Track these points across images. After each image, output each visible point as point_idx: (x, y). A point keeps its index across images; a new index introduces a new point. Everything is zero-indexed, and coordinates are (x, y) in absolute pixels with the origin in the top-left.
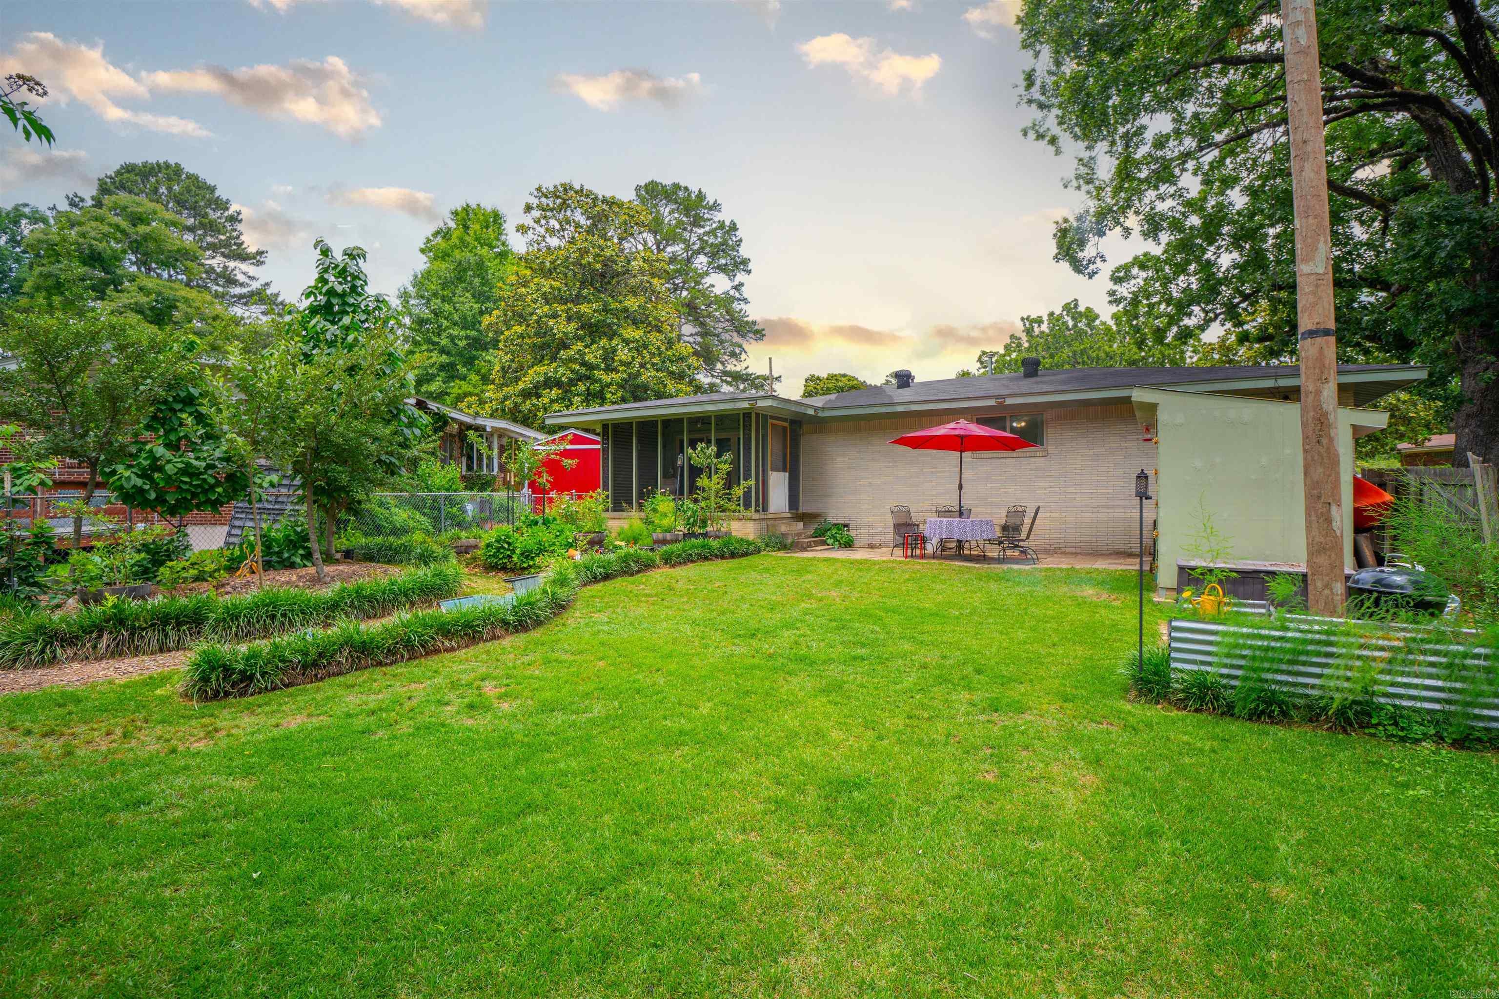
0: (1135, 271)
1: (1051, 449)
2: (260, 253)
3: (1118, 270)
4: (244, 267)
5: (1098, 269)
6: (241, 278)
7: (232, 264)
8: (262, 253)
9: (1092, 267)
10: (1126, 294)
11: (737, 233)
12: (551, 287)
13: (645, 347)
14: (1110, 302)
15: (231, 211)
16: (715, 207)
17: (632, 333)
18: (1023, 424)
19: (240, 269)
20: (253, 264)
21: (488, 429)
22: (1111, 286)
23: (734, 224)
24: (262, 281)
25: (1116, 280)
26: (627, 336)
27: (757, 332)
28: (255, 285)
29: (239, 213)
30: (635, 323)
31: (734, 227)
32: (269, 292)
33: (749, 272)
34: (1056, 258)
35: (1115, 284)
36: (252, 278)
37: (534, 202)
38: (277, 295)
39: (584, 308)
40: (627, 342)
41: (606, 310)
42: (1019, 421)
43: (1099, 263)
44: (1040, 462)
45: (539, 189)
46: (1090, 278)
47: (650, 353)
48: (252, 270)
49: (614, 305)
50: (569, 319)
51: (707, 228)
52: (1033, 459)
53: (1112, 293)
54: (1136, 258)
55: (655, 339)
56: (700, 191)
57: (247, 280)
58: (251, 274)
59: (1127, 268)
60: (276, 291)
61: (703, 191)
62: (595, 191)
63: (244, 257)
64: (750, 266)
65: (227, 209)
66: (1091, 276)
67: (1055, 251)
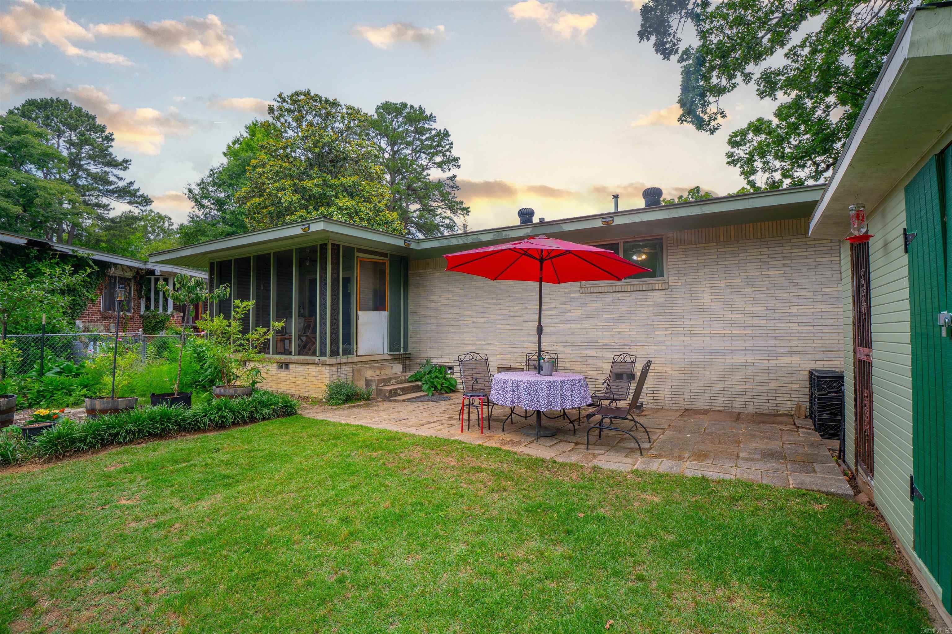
0: (750, 136)
1: (673, 280)
2: (126, 161)
3: (735, 135)
4: (115, 171)
5: (719, 125)
6: (112, 178)
7: (107, 169)
8: (127, 161)
9: (713, 123)
10: (742, 154)
11: (449, 138)
12: (281, 167)
13: (357, 213)
14: (729, 163)
15: (106, 133)
16: (431, 118)
17: (345, 202)
18: (644, 257)
19: (113, 173)
20: (121, 169)
21: (157, 273)
22: (728, 149)
23: (447, 131)
24: (128, 181)
25: (733, 143)
26: (342, 205)
27: (463, 209)
28: (121, 184)
29: (112, 135)
30: (351, 196)
31: (446, 134)
32: (132, 188)
33: (459, 167)
34: (681, 120)
35: (733, 147)
36: (121, 179)
37: (276, 105)
38: (138, 190)
39: (307, 184)
40: (340, 209)
41: (325, 183)
42: (639, 253)
43: (720, 120)
44: (658, 296)
45: (280, 96)
46: (712, 133)
47: (360, 219)
48: (121, 173)
49: (334, 181)
50: (295, 192)
51: (428, 135)
52: (650, 293)
53: (730, 155)
54: (750, 124)
55: (365, 208)
56: (420, 107)
57: (117, 180)
58: (120, 176)
59: (743, 133)
60: (137, 188)
61: (423, 107)
62: (320, 94)
63: (114, 164)
64: (460, 162)
65: (104, 132)
66: (712, 132)
67: (681, 112)
